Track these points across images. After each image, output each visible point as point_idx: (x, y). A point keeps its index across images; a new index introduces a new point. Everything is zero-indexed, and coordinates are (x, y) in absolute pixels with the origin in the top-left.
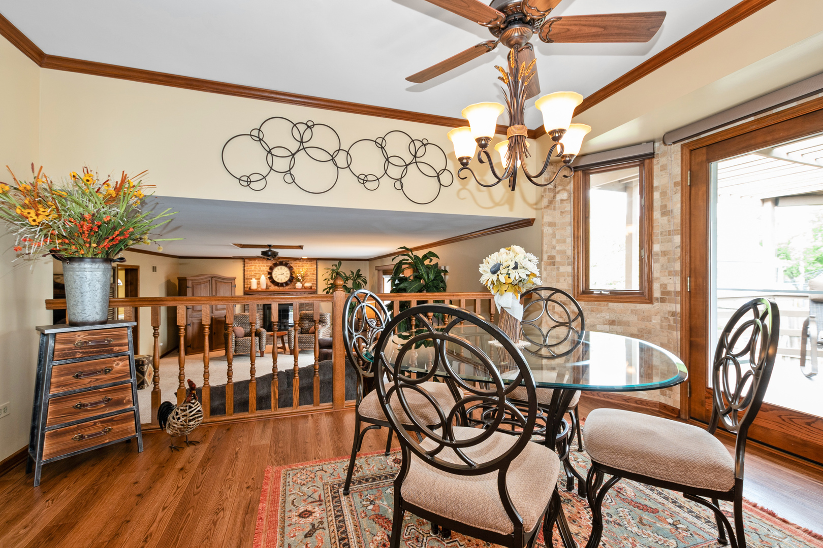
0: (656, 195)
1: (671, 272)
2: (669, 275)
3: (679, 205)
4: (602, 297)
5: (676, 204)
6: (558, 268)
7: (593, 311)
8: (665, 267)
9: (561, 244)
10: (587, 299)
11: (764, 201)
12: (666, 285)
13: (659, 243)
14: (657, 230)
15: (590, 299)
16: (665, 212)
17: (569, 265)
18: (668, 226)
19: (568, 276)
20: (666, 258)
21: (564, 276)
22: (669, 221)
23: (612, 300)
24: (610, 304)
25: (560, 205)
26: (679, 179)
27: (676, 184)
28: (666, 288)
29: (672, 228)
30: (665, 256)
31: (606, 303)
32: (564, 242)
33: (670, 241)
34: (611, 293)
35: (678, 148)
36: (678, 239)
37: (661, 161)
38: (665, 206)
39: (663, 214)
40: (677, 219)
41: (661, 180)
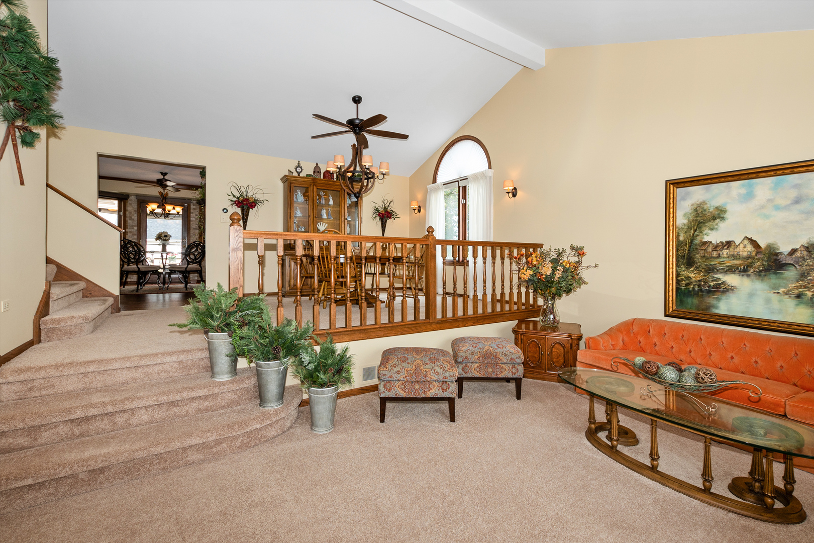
0: (127, 213)
5: (135, 217)
8: (131, 237)
13: (128, 229)
14: (128, 224)
16: (131, 219)
22: (132, 221)
26: (137, 210)
27: (135, 211)
33: (133, 228)
35: (137, 200)
36: (136, 228)
37: (129, 202)
38: (131, 217)
39: (130, 220)
40: (136, 222)
41: (129, 208)
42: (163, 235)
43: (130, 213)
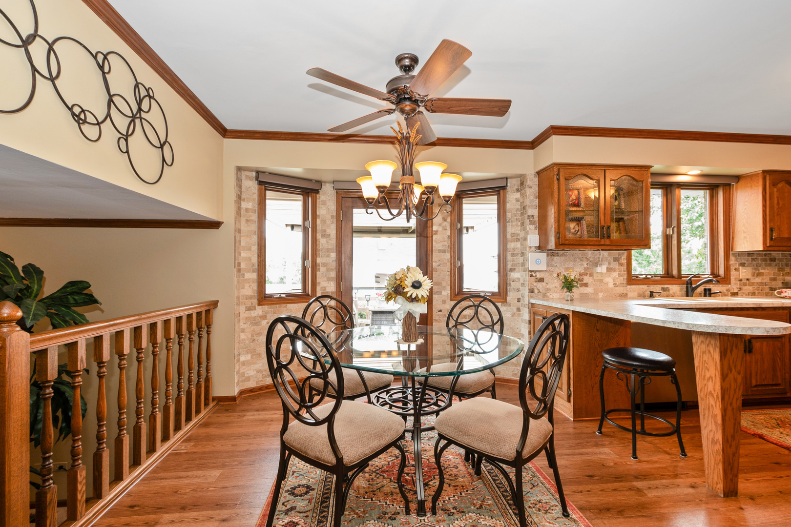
0: (318, 221)
1: (329, 278)
2: (328, 281)
3: (335, 232)
4: (282, 300)
5: (332, 231)
6: (243, 275)
7: (275, 313)
8: (324, 275)
9: (246, 251)
10: (271, 303)
11: (287, 225)
12: (325, 288)
13: (320, 257)
14: (320, 247)
15: (273, 302)
16: (325, 235)
17: (254, 272)
18: (327, 245)
19: (253, 282)
20: (325, 268)
21: (249, 283)
22: (327, 242)
23: (290, 301)
24: (288, 305)
25: (245, 213)
26: (335, 214)
27: (332, 216)
28: (326, 290)
29: (330, 247)
30: (325, 266)
31: (285, 305)
32: (250, 249)
33: (328, 256)
34: (287, 296)
35: (334, 192)
36: (333, 255)
37: (322, 197)
38: (325, 231)
39: (323, 236)
40: (333, 241)
41: (321, 211)
42: (408, 282)
43: (324, 222)
